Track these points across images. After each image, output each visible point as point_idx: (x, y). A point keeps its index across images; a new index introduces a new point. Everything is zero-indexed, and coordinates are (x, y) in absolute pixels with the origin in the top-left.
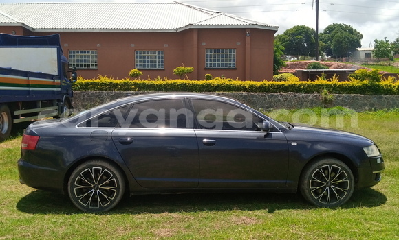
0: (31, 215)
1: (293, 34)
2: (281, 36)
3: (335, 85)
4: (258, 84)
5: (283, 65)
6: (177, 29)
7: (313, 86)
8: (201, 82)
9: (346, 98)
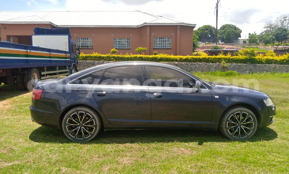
1: (203, 30)
2: (196, 31)
3: (229, 58)
4: (184, 57)
5: (198, 47)
6: (138, 26)
7: (216, 58)
8: (151, 56)
9: (235, 66)
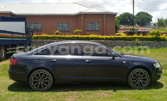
0: (14, 92)
1: (123, 16)
2: (119, 17)
3: (141, 37)
4: (109, 37)
5: (120, 29)
6: (75, 14)
7: (132, 38)
8: (85, 36)
9: (146, 43)
